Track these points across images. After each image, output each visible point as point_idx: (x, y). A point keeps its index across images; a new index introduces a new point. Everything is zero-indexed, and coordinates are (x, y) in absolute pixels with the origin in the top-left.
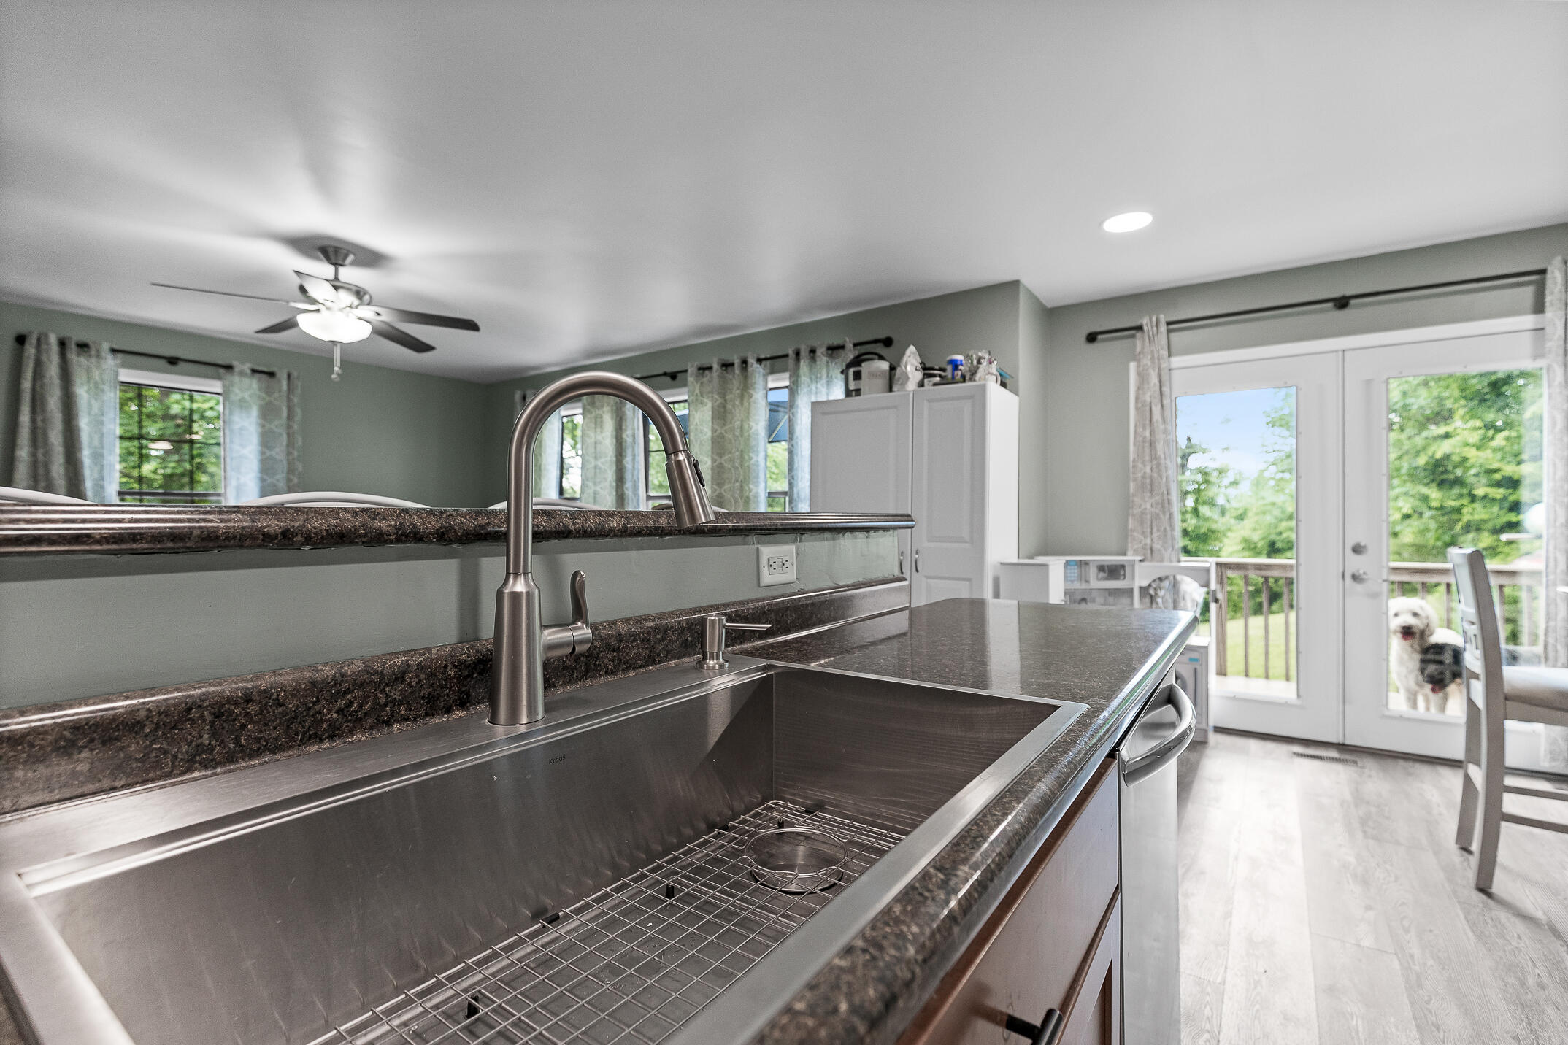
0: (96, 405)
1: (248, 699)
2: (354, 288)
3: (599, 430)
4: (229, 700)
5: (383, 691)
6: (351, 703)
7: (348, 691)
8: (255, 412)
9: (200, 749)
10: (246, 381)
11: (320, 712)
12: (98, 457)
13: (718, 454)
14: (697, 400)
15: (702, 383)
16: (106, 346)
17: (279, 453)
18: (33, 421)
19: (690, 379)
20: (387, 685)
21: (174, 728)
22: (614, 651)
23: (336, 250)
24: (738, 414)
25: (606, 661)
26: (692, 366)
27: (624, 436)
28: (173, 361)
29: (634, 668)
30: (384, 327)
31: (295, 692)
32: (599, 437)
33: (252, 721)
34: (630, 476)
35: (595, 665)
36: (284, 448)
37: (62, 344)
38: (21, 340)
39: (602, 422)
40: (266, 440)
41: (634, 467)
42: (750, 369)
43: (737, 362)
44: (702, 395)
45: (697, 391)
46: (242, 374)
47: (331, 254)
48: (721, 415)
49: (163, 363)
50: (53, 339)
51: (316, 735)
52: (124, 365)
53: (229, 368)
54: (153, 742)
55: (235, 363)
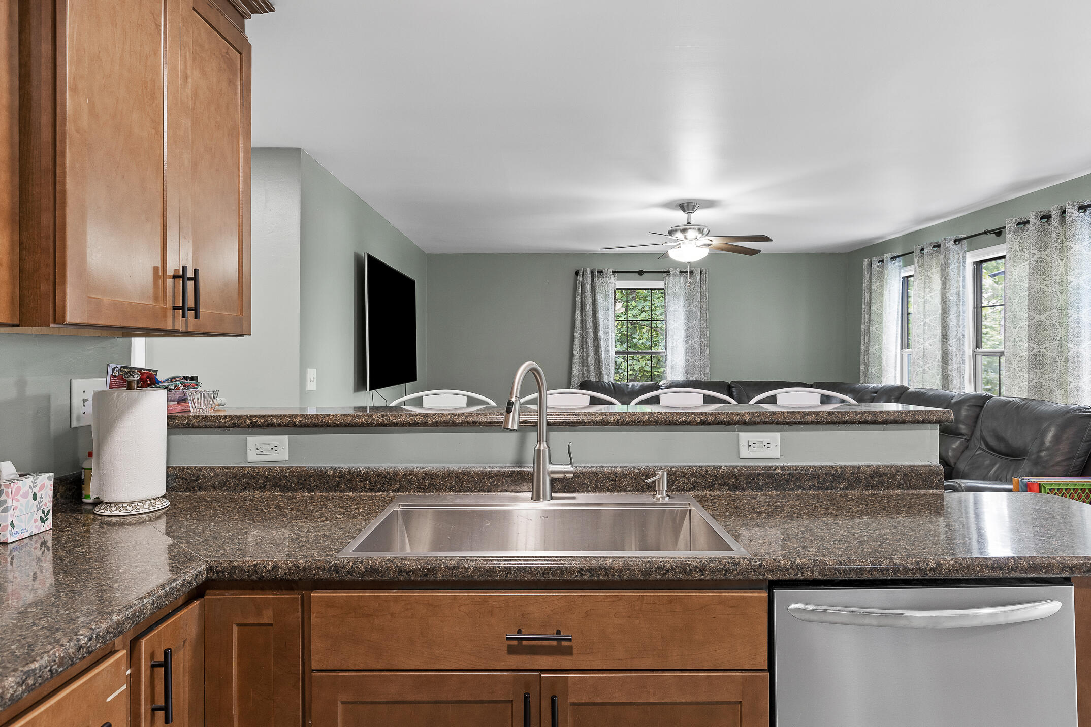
0: (606, 304)
1: (464, 474)
2: (697, 227)
3: (927, 290)
4: (460, 473)
5: (505, 479)
6: (494, 481)
7: (493, 477)
8: (682, 299)
9: (452, 486)
10: (677, 279)
11: (485, 482)
12: (606, 333)
13: (1036, 311)
14: (1016, 256)
15: (1022, 238)
16: (610, 270)
17: (695, 324)
18: (581, 316)
19: (1008, 236)
20: (506, 477)
21: (446, 478)
22: (612, 481)
23: (688, 204)
24: (1057, 268)
25: (607, 485)
26: (1010, 223)
27: (948, 295)
28: (641, 273)
29: (625, 491)
30: (724, 245)
31: (477, 474)
32: (928, 297)
33: (465, 481)
34: (954, 333)
35: (601, 486)
36: (698, 321)
37: (592, 272)
38: (577, 273)
39: (930, 282)
40: (689, 318)
41: (958, 324)
42: (1068, 220)
43: (1055, 213)
44: (1022, 250)
45: (1016, 247)
46: (675, 275)
47: (685, 208)
48: (1040, 270)
49: (637, 274)
50: (588, 271)
51: (483, 490)
52: (618, 279)
53: (668, 272)
54: (442, 481)
55: (671, 269)
